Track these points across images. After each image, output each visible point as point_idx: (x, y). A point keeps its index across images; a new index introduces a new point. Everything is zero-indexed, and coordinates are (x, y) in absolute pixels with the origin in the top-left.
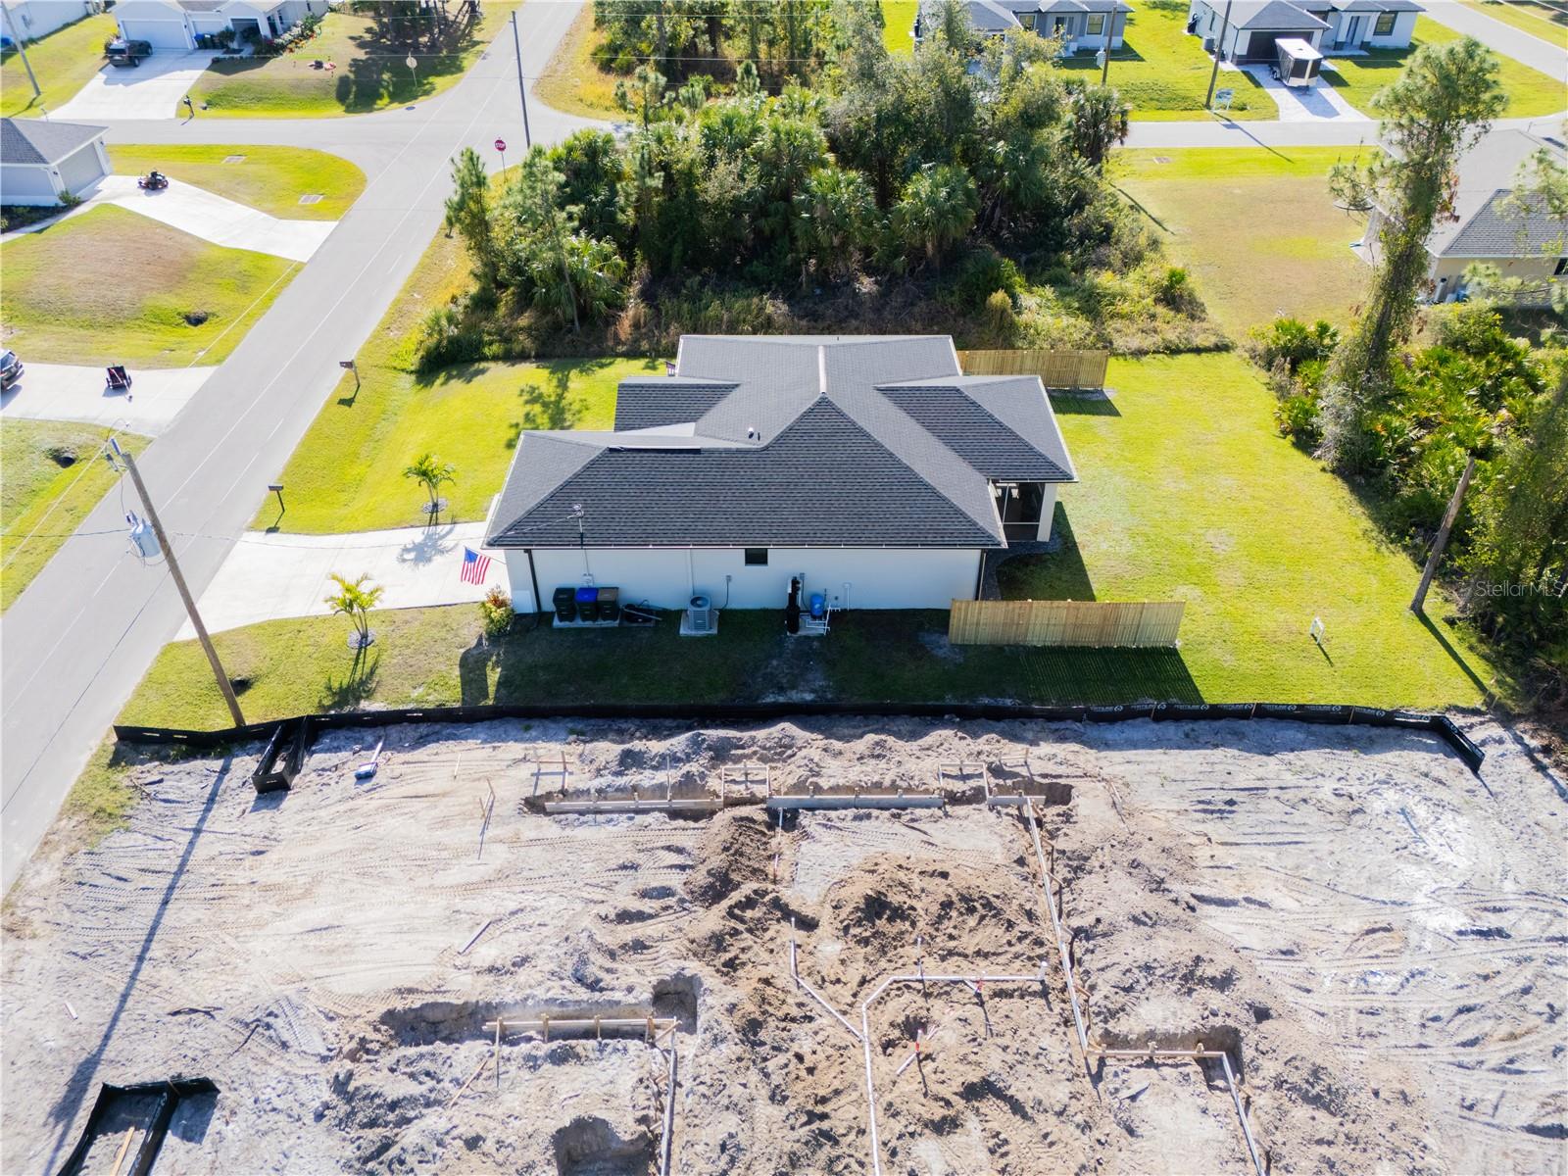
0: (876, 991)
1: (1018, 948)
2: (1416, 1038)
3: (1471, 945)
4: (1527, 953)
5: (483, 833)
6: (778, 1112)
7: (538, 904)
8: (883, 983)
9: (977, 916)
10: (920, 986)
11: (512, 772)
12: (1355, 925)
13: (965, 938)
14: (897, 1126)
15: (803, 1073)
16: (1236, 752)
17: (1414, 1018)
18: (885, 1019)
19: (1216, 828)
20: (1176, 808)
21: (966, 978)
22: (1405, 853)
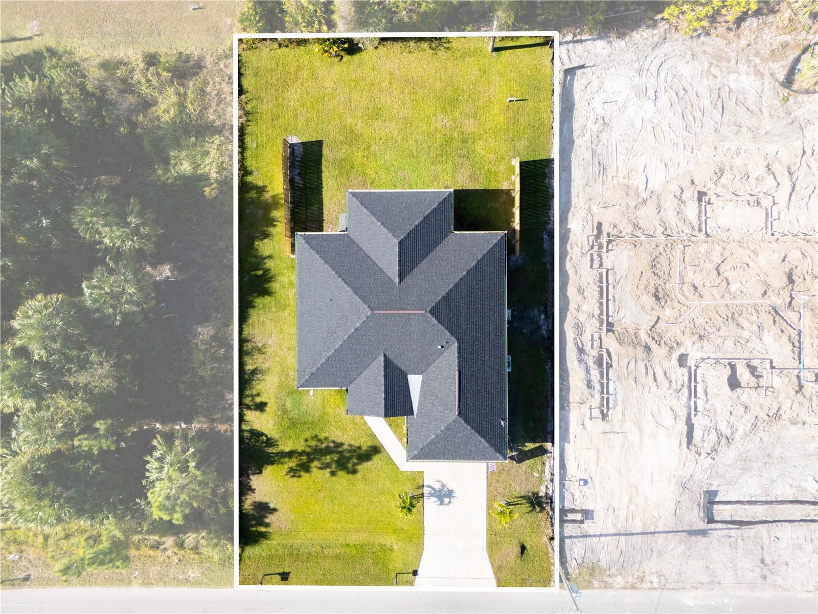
0: (683, 299)
1: (668, 252)
2: (693, 136)
3: (659, 105)
4: (663, 89)
5: (618, 433)
6: (723, 328)
7: (650, 409)
8: (680, 296)
9: (657, 264)
10: (681, 285)
11: (588, 428)
12: (652, 139)
13: (664, 268)
14: (727, 295)
15: (712, 322)
16: (573, 154)
17: (686, 134)
18: (692, 297)
19: (611, 172)
20: (601, 184)
21: (678, 270)
22: (621, 110)
